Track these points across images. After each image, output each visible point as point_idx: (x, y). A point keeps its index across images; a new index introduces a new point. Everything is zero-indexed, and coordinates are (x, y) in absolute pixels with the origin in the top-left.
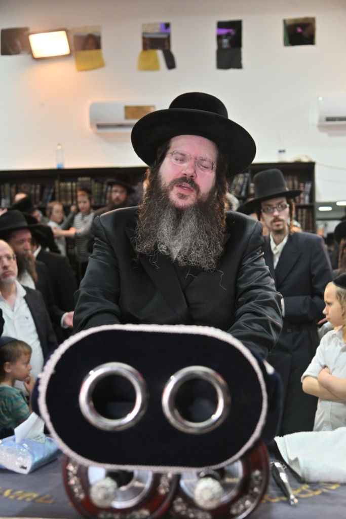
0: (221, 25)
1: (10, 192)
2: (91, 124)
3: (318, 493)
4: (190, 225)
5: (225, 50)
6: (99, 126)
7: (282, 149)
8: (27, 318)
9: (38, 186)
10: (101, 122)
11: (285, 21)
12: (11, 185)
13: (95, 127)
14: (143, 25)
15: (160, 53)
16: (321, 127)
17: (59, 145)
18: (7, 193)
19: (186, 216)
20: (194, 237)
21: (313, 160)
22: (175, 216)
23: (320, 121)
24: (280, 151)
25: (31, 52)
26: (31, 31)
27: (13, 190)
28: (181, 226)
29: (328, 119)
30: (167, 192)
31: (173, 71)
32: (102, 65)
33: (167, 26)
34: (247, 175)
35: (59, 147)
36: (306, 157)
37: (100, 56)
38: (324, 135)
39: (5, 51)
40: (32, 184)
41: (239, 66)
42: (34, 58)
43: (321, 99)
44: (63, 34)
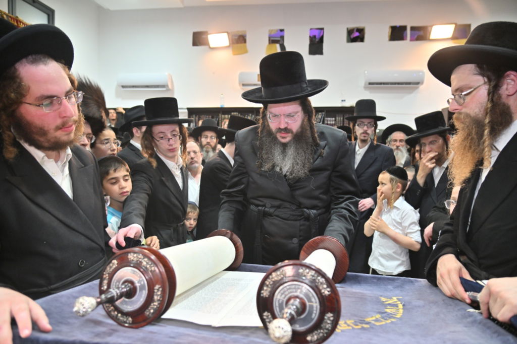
0: (311, 29)
2: (240, 84)
5: (313, 44)
7: (343, 99)
10: (245, 83)
11: (347, 29)
12: (196, 116)
13: (242, 85)
14: (270, 31)
15: (278, 46)
16: (365, 88)
17: (222, 95)
23: (365, 84)
24: (342, 101)
25: (208, 45)
26: (209, 32)
27: (197, 119)
29: (370, 84)
32: (246, 52)
33: (282, 31)
34: (324, 113)
35: (222, 96)
37: (246, 47)
38: (367, 92)
39: (195, 43)
40: (207, 115)
41: (321, 53)
42: (210, 48)
43: (366, 72)
44: (226, 34)
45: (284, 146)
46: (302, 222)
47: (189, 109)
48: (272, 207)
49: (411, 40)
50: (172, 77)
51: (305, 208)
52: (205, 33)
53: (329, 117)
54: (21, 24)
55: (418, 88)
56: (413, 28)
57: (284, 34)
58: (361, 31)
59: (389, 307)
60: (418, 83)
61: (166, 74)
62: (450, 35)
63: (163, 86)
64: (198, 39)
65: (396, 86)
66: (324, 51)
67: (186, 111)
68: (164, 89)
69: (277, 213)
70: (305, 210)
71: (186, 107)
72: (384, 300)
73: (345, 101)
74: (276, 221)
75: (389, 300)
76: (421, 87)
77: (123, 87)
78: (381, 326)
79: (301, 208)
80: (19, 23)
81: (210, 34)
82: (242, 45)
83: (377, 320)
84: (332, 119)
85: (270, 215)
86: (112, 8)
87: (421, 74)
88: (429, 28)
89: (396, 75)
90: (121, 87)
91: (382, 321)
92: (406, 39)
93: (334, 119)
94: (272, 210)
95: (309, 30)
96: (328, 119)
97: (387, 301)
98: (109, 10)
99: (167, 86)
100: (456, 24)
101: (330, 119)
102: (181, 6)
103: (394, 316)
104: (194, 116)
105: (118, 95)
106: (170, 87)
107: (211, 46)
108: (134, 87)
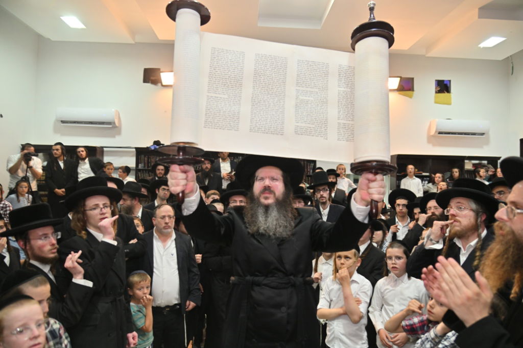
1: (144, 160)
4: (274, 213)
8: (172, 255)
12: (145, 156)
19: (271, 209)
20: (277, 220)
22: (264, 210)
25: (161, 83)
26: (161, 70)
28: (268, 215)
30: (258, 199)
39: (146, 81)
42: (162, 85)
45: (267, 208)
47: (137, 149)
50: (119, 115)
52: (158, 70)
61: (113, 110)
63: (109, 123)
64: (149, 76)
67: (134, 150)
69: (265, 282)
70: (292, 277)
71: (134, 146)
77: (63, 122)
79: (287, 276)
81: (162, 72)
85: (259, 285)
86: (54, 38)
90: (60, 122)
94: (261, 280)
99: (114, 123)
100: (401, 77)
104: (143, 156)
105: (56, 131)
106: (117, 124)
107: (164, 84)
108: (75, 122)
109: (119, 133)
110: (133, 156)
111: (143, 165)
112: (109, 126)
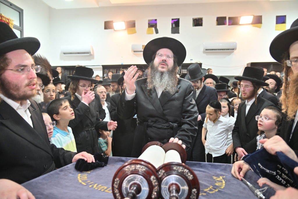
0: (173, 19)
1: (107, 72)
2: (132, 51)
3: (217, 190)
5: (174, 28)
6: (134, 51)
7: (191, 59)
9: (115, 70)
10: (135, 50)
11: (193, 19)
12: (107, 70)
13: (133, 52)
14: (149, 20)
15: (153, 29)
16: (204, 52)
17: (122, 57)
18: (106, 72)
19: (164, 74)
21: (201, 63)
23: (204, 50)
24: (191, 60)
25: (114, 29)
26: (114, 21)
27: (108, 71)
29: (206, 50)
30: (157, 68)
31: (157, 34)
32: (135, 32)
33: (156, 20)
34: (180, 67)
35: (122, 58)
36: (199, 61)
37: (135, 29)
38: (205, 55)
39: (106, 28)
40: (113, 69)
41: (178, 33)
42: (114, 30)
43: (204, 43)
44: (124, 22)
45: (162, 73)
46: (169, 130)
47: (103, 66)
48: (152, 121)
49: (229, 25)
50: (93, 48)
51: (171, 122)
52: (112, 22)
53: (184, 69)
54: (4, 18)
55: (233, 52)
56: (230, 18)
57: (157, 22)
58: (201, 20)
59: (217, 182)
60: (233, 49)
61: (89, 45)
62: (251, 22)
63: (88, 53)
64: (107, 26)
65: (221, 51)
66: (180, 31)
67: (101, 67)
68: (88, 55)
69: (154, 125)
70: (171, 123)
71: (101, 65)
72: (215, 178)
73: (192, 60)
74: (154, 130)
75: (218, 178)
76: (235, 51)
77: (64, 53)
78: (212, 194)
79: (168, 122)
80: (2, 18)
81: (115, 22)
82: (133, 28)
83: (211, 190)
84: (185, 70)
85: (151, 127)
86: (57, 8)
87: (235, 44)
88: (239, 18)
89: (221, 45)
90: (63, 54)
91: (213, 191)
92: (226, 24)
93: (186, 70)
94: (152, 124)
95: (171, 20)
96: (183, 70)
97: (216, 179)
98: (55, 9)
99: (90, 52)
100: (254, 15)
101: (184, 70)
102: (97, 6)
103: (220, 187)
104: (106, 70)
105: (61, 58)
106: (92, 53)
107: (115, 29)
108: (71, 53)
109: (93, 58)
110: (101, 70)
111: (106, 75)
112: (88, 54)
